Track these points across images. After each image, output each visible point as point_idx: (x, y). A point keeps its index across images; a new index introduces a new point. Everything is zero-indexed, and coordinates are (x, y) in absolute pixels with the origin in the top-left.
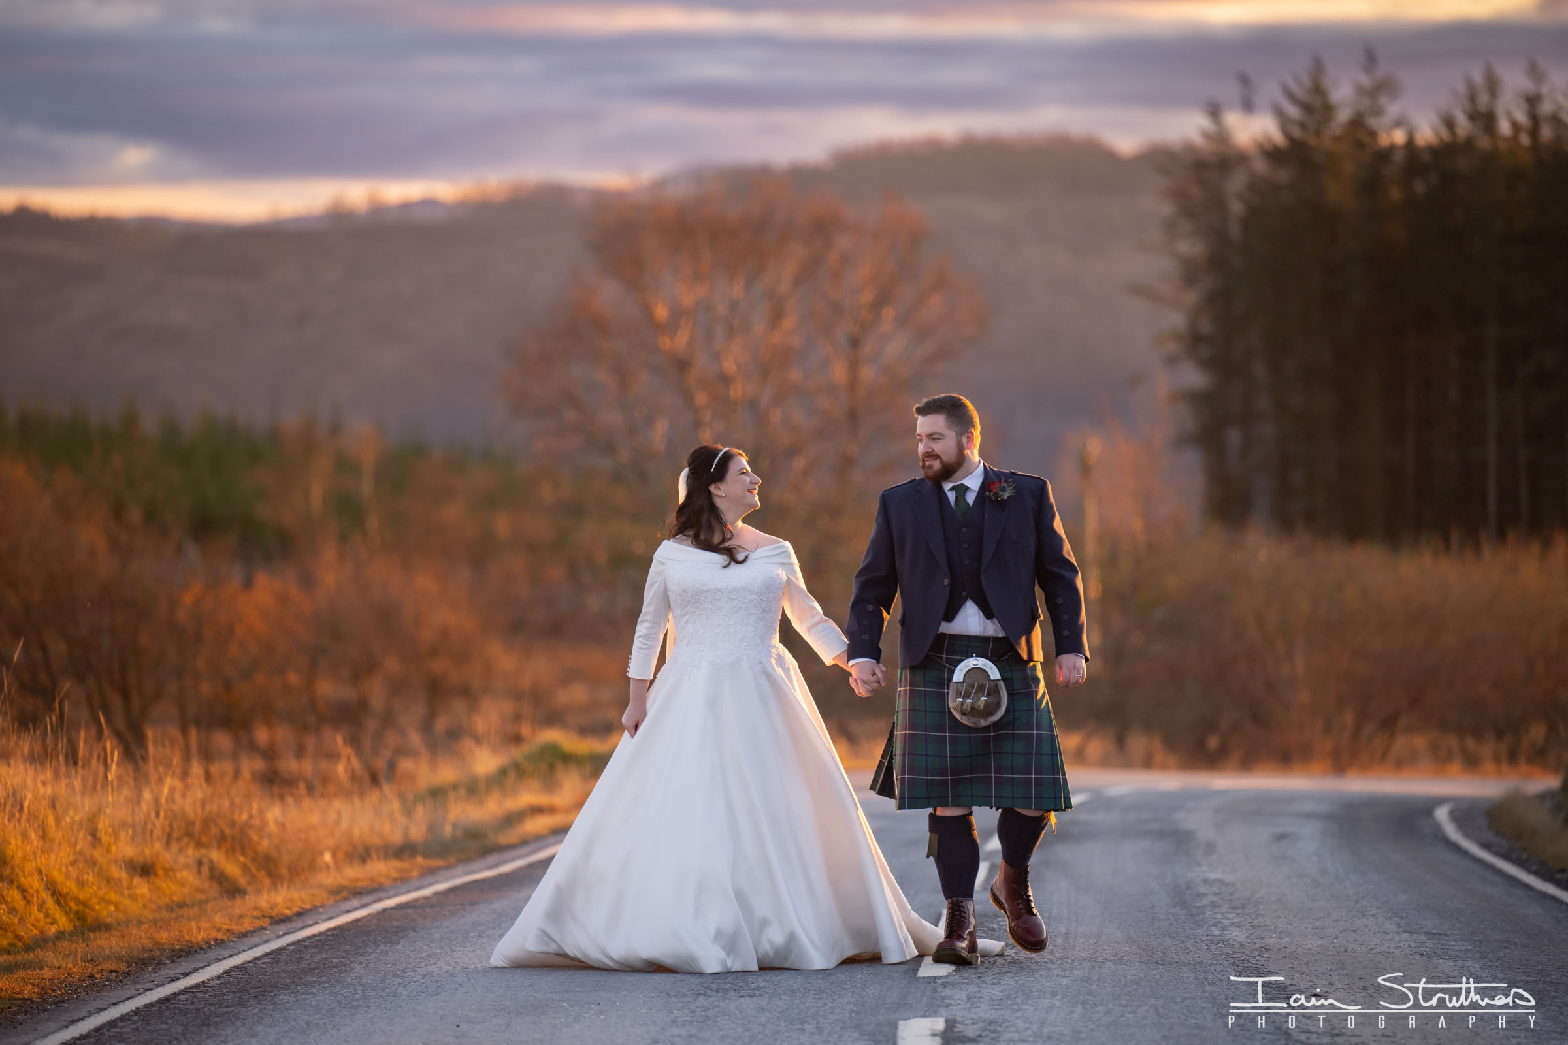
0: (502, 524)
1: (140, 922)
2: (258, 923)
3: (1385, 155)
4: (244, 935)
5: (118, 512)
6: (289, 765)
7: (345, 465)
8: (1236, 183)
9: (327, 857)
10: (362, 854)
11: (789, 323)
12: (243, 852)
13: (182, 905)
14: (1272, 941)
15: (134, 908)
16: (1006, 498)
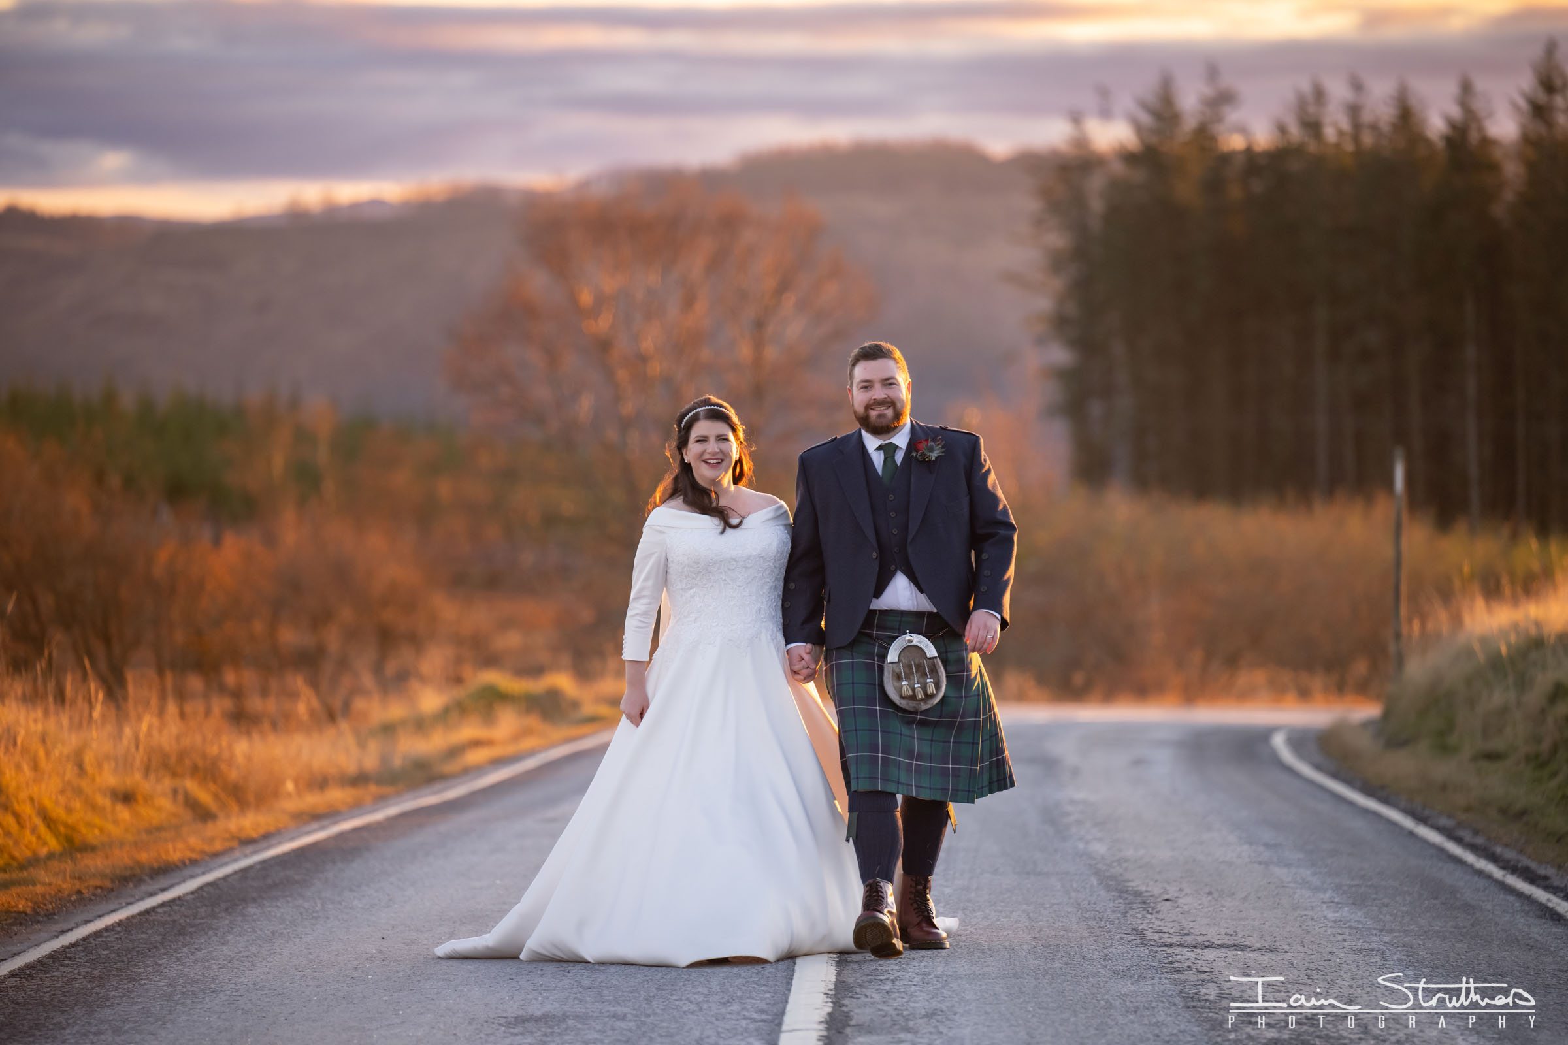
0: (444, 489)
1: (122, 844)
2: (227, 844)
3: (1226, 158)
4: (216, 855)
5: (100, 478)
6: (255, 703)
7: (303, 436)
8: (1096, 184)
9: (290, 786)
10: (320, 783)
11: (701, 307)
12: (215, 782)
13: (159, 828)
14: (1129, 853)
15: (115, 831)
16: (934, 458)
